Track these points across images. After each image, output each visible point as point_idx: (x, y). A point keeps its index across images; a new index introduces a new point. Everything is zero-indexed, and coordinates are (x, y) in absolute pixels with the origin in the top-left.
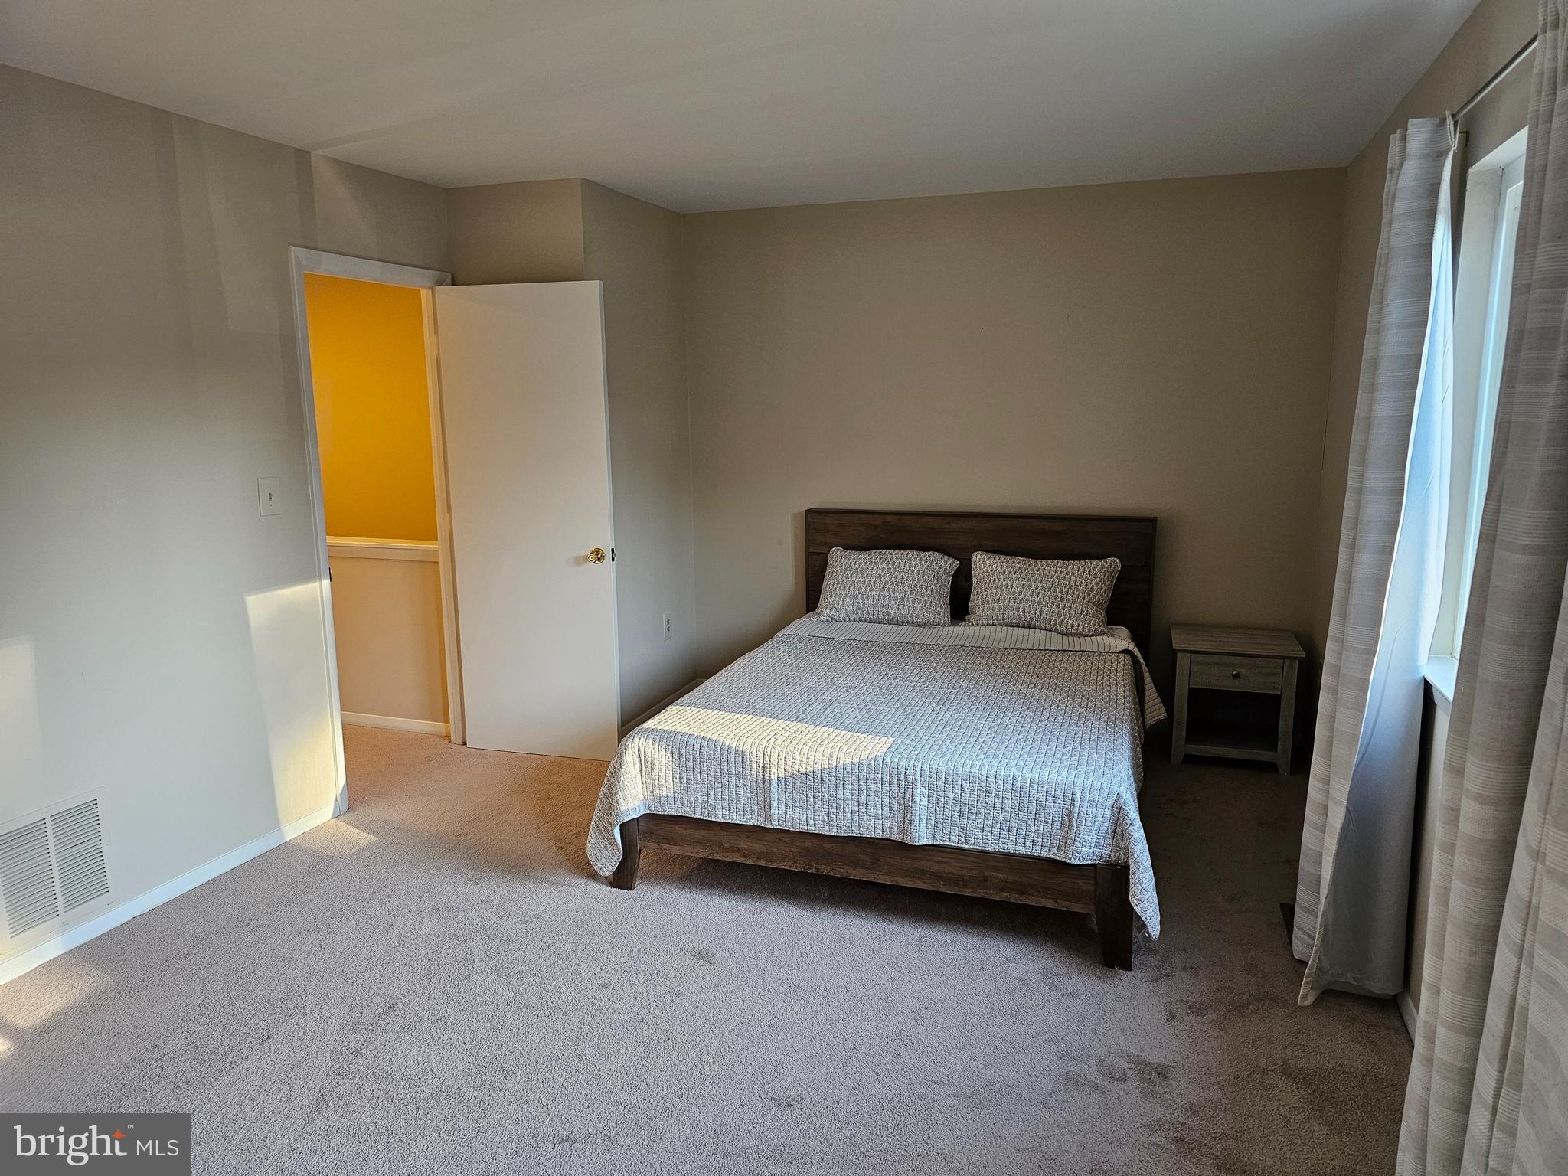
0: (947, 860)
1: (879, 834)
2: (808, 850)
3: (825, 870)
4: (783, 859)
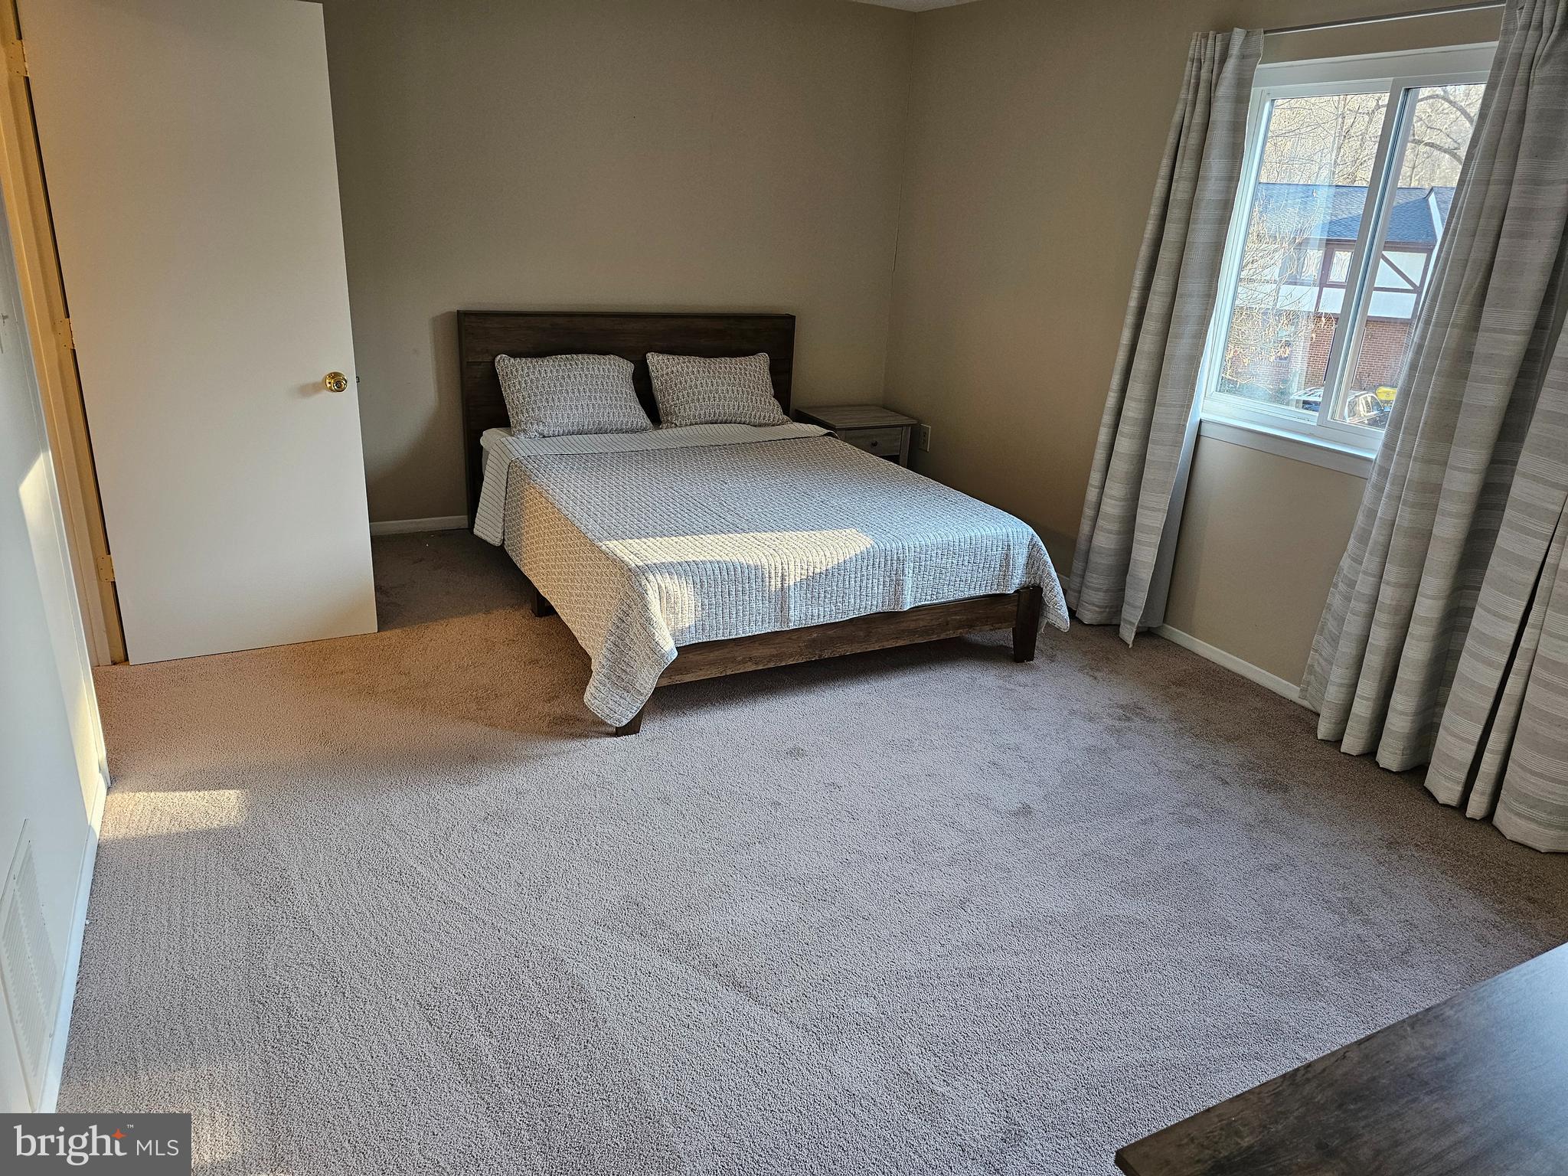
0: (922, 616)
1: (874, 610)
2: (814, 640)
3: (826, 655)
4: (791, 656)
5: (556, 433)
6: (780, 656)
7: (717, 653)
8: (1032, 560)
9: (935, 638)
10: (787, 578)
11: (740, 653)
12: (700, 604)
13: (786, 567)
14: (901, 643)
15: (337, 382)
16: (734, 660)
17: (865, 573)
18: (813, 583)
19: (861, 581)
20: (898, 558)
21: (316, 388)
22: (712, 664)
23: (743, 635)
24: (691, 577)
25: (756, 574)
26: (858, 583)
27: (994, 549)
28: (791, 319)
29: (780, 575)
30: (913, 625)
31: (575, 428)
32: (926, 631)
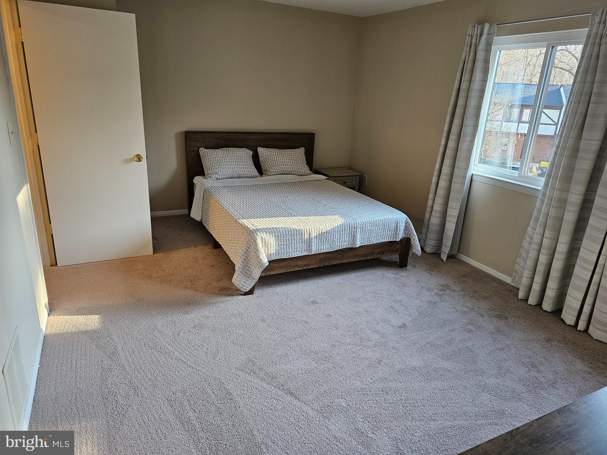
0: (364, 250)
1: (345, 247)
2: (321, 259)
3: (326, 264)
4: (313, 264)
5: (222, 178)
6: (308, 265)
7: (284, 263)
8: (406, 228)
9: (369, 258)
10: (311, 234)
11: (293, 263)
12: (277, 244)
13: (311, 230)
14: (355, 260)
15: (139, 158)
16: (290, 266)
17: (341, 233)
18: (321, 236)
19: (340, 236)
20: (354, 227)
21: (131, 160)
22: (282, 267)
23: (294, 256)
24: (274, 234)
25: (300, 233)
26: (339, 237)
27: (392, 224)
28: (313, 135)
29: (308, 233)
30: (360, 253)
31: (230, 176)
32: (366, 255)
